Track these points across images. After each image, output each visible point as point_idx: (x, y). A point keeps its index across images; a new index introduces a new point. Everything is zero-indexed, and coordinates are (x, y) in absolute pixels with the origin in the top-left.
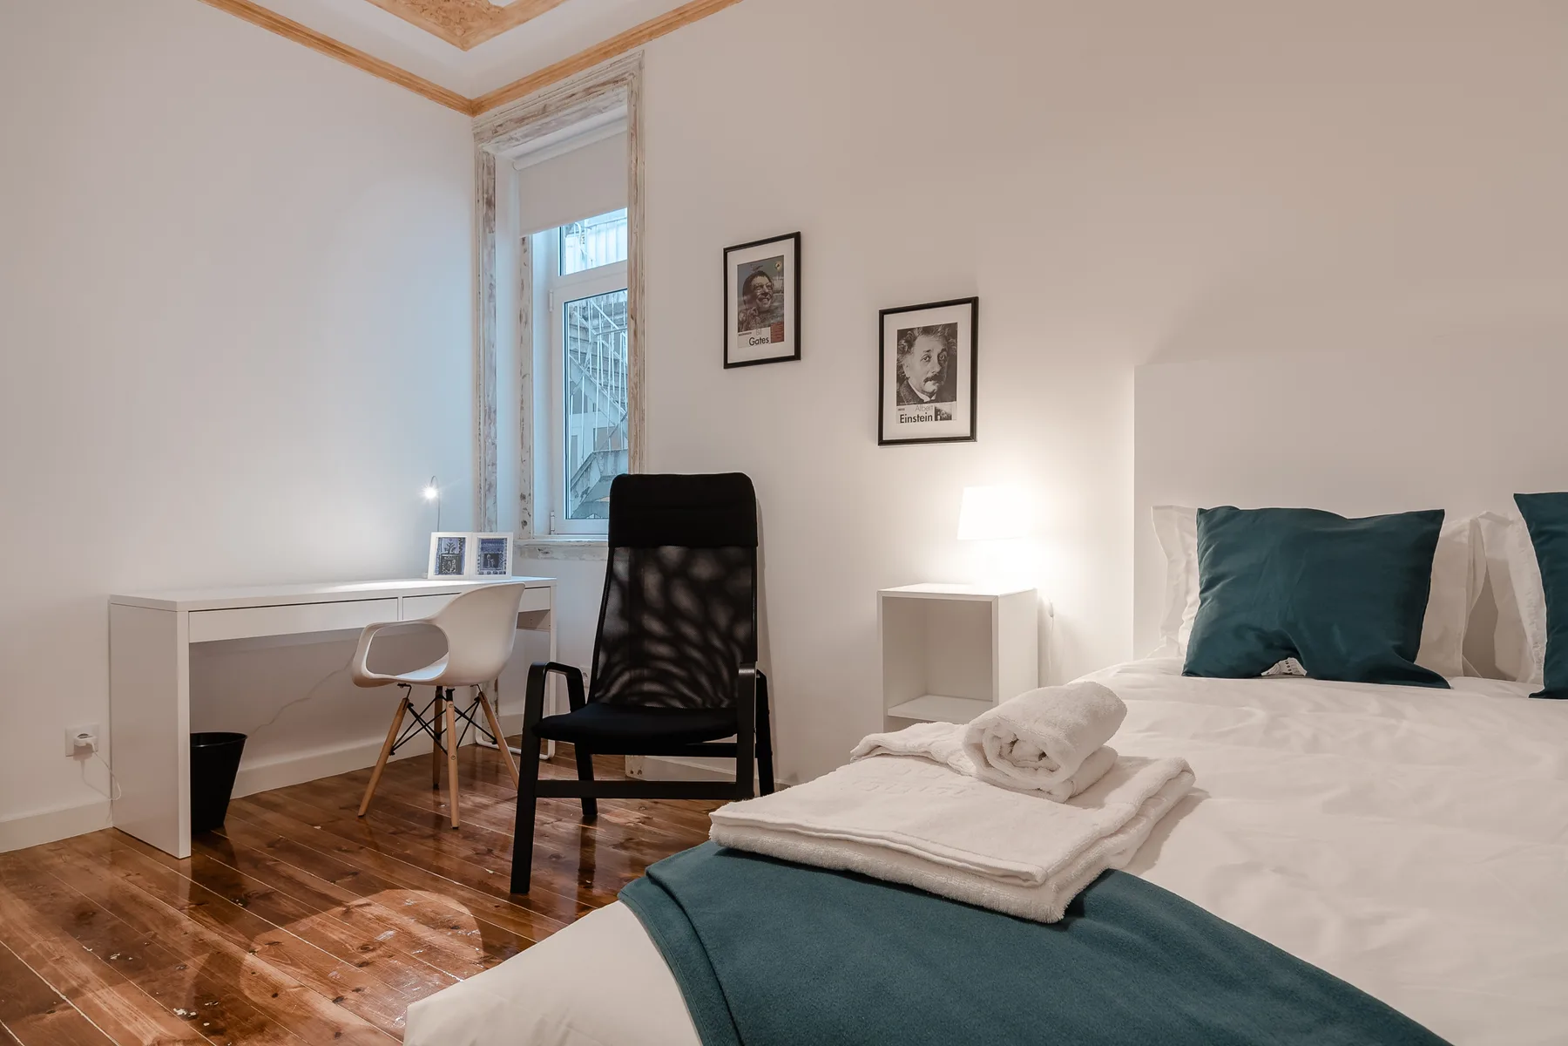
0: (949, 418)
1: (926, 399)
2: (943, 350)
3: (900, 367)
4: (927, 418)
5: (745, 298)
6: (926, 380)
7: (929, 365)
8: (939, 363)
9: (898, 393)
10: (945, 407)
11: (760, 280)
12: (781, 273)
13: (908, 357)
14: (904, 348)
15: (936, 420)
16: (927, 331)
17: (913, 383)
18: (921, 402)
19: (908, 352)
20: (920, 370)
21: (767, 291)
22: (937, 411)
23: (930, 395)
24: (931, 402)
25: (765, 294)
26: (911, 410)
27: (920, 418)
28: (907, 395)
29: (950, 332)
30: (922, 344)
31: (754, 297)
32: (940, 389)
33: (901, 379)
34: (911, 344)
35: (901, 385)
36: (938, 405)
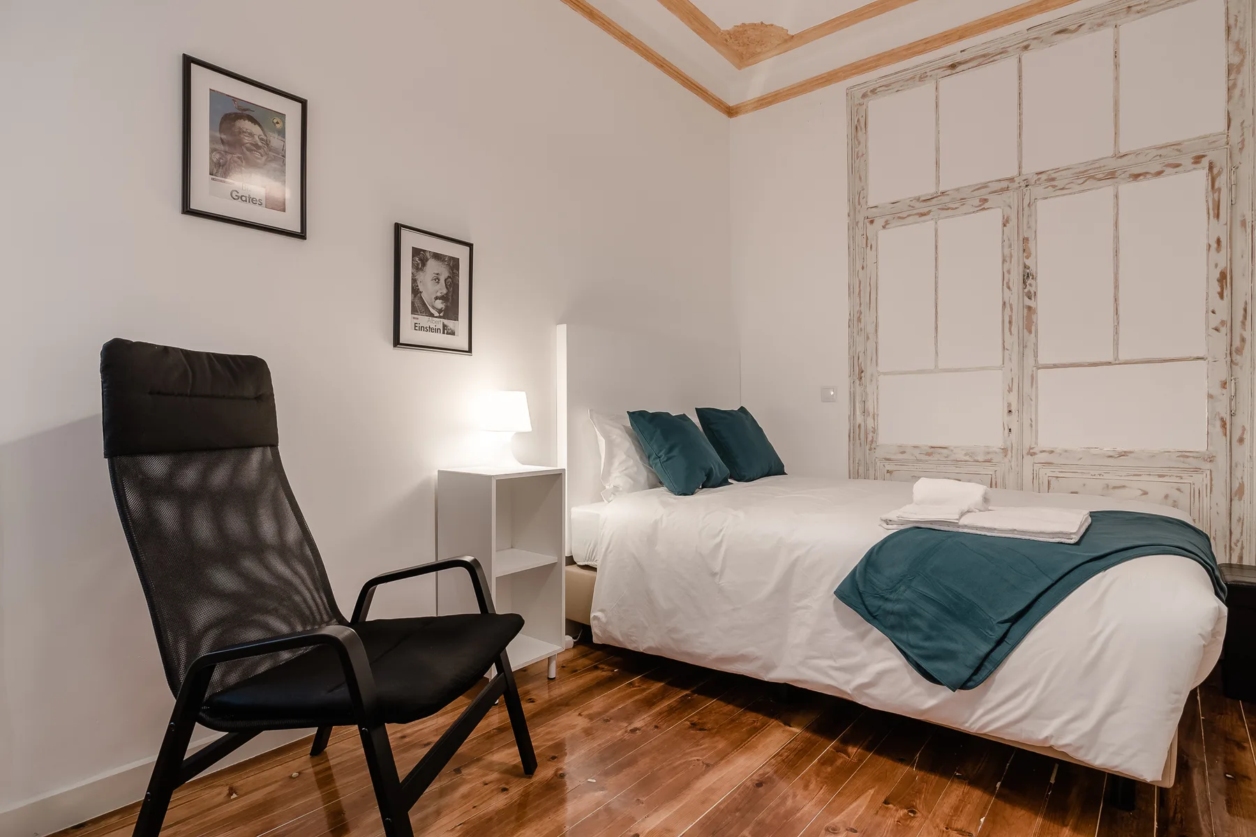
0: (453, 333)
1: (436, 314)
2: (449, 277)
3: (414, 281)
4: (437, 330)
5: (223, 137)
6: (436, 298)
7: (439, 286)
8: (447, 288)
9: (413, 303)
10: (450, 324)
11: (246, 125)
12: (282, 133)
13: (421, 273)
14: (418, 264)
15: (444, 333)
16: (437, 256)
17: (424, 296)
18: (432, 315)
19: (421, 270)
20: (432, 290)
21: (260, 144)
22: (444, 326)
23: (440, 311)
24: (440, 317)
25: (256, 146)
26: (424, 320)
27: (431, 329)
28: (420, 307)
29: (453, 264)
30: (433, 266)
31: (241, 144)
32: (446, 307)
33: (416, 291)
34: (424, 262)
35: (415, 296)
36: (446, 322)
